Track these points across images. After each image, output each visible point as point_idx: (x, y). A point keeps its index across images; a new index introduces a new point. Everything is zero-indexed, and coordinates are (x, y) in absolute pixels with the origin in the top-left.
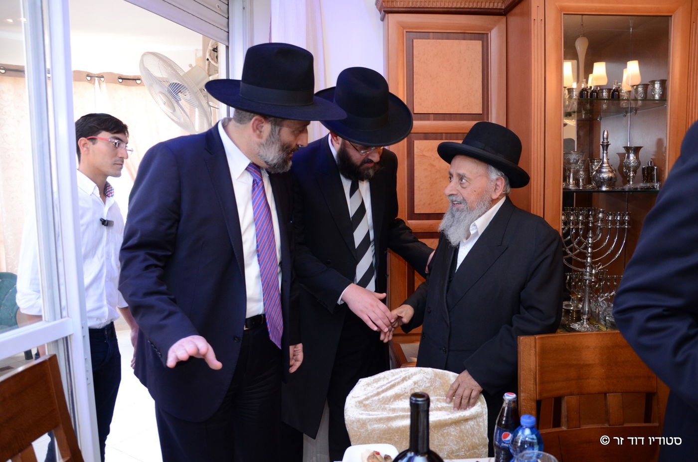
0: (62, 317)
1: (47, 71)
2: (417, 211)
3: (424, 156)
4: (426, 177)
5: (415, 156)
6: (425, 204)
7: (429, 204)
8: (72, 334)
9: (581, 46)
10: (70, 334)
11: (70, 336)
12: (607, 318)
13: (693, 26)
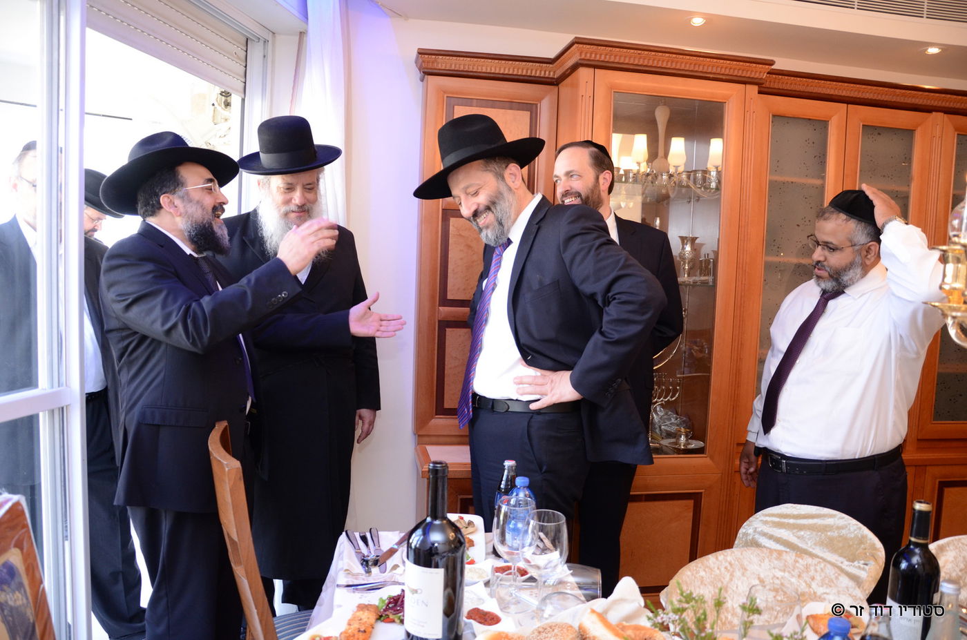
0: (59, 386)
1: (60, 150)
2: (450, 297)
3: (460, 235)
4: (461, 259)
5: (450, 236)
6: (459, 289)
7: (464, 289)
8: (69, 405)
9: (661, 116)
10: (67, 404)
11: (67, 406)
12: (662, 427)
13: (747, 115)
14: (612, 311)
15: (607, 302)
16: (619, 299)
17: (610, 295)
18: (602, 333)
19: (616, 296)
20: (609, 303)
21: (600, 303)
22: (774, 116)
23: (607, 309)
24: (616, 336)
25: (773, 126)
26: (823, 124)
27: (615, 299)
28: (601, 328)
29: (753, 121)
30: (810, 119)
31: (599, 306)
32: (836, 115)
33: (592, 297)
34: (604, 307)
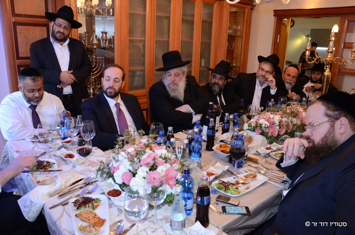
2: (20, 56)
4: (23, 41)
5: (17, 33)
6: (24, 53)
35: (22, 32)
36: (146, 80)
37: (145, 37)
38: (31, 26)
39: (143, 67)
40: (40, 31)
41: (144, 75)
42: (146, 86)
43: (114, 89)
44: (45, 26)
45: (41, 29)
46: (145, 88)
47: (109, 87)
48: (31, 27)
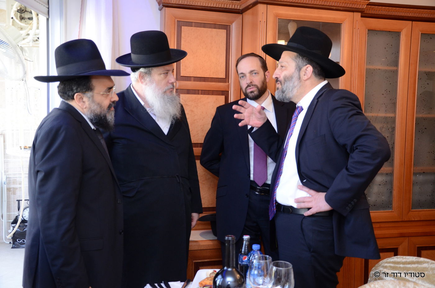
13: (355, 30)
14: (356, 156)
15: (352, 150)
16: (359, 149)
17: (355, 146)
18: (347, 169)
19: (358, 147)
20: (354, 150)
21: (348, 151)
22: (369, 30)
23: (351, 154)
24: (356, 172)
25: (368, 36)
26: (397, 34)
27: (357, 149)
28: (347, 166)
29: (358, 34)
30: (390, 31)
31: (347, 152)
32: (405, 28)
33: (344, 146)
34: (351, 153)
35: (188, 104)
36: (395, 193)
37: (395, 112)
38: (202, 94)
39: (390, 168)
40: (214, 103)
41: (391, 183)
42: (395, 204)
43: (255, 85)
44: (222, 95)
45: (216, 99)
46: (391, 208)
47: (246, 85)
48: (202, 96)
